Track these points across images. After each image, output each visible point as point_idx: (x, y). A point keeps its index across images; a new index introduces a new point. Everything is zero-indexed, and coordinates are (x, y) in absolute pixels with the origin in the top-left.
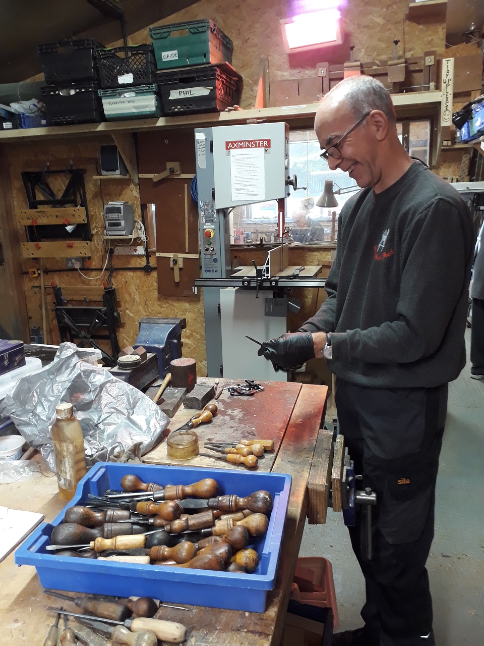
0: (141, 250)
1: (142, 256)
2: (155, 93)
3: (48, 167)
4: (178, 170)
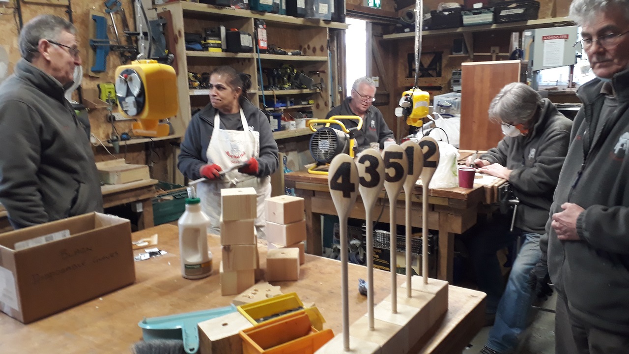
2: (493, 12)
4: (497, 51)
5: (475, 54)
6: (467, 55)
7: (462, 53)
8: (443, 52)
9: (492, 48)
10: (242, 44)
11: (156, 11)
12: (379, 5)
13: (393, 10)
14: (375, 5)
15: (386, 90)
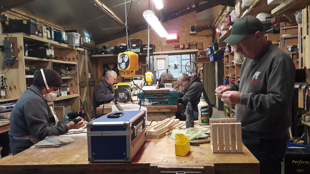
2: (140, 48)
3: (108, 63)
10: (47, 55)
11: (8, 36)
12: (90, 42)
13: (94, 45)
14: (88, 42)
15: (93, 79)
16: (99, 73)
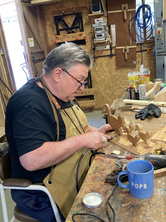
0: (108, 47)
1: (108, 49)
3: (64, 13)
4: (127, 8)
5: (108, 12)
6: (103, 13)
7: (100, 11)
8: (82, 13)
9: (123, 6)
16: (49, 35)
